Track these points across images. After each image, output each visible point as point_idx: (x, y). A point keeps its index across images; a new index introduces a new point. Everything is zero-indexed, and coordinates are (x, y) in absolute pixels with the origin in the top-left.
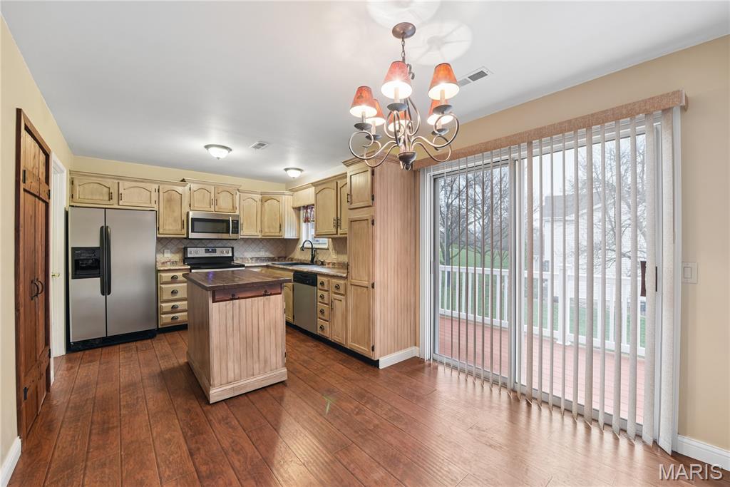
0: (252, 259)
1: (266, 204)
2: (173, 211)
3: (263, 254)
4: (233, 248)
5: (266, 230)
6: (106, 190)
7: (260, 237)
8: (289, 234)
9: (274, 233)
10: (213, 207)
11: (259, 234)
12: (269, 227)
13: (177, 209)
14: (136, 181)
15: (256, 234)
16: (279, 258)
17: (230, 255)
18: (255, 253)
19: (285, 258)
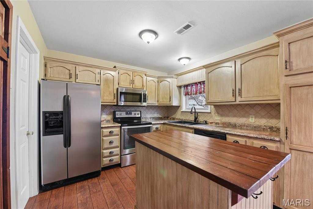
0: (150, 118)
1: (161, 84)
2: (109, 87)
3: (156, 115)
4: (141, 111)
5: (161, 100)
6: (68, 71)
7: (157, 105)
8: (175, 103)
9: (166, 102)
10: (131, 85)
11: (156, 103)
12: (163, 99)
13: (111, 86)
14: (86, 66)
15: (155, 103)
16: (164, 117)
17: (139, 116)
18: (152, 115)
19: (168, 117)
